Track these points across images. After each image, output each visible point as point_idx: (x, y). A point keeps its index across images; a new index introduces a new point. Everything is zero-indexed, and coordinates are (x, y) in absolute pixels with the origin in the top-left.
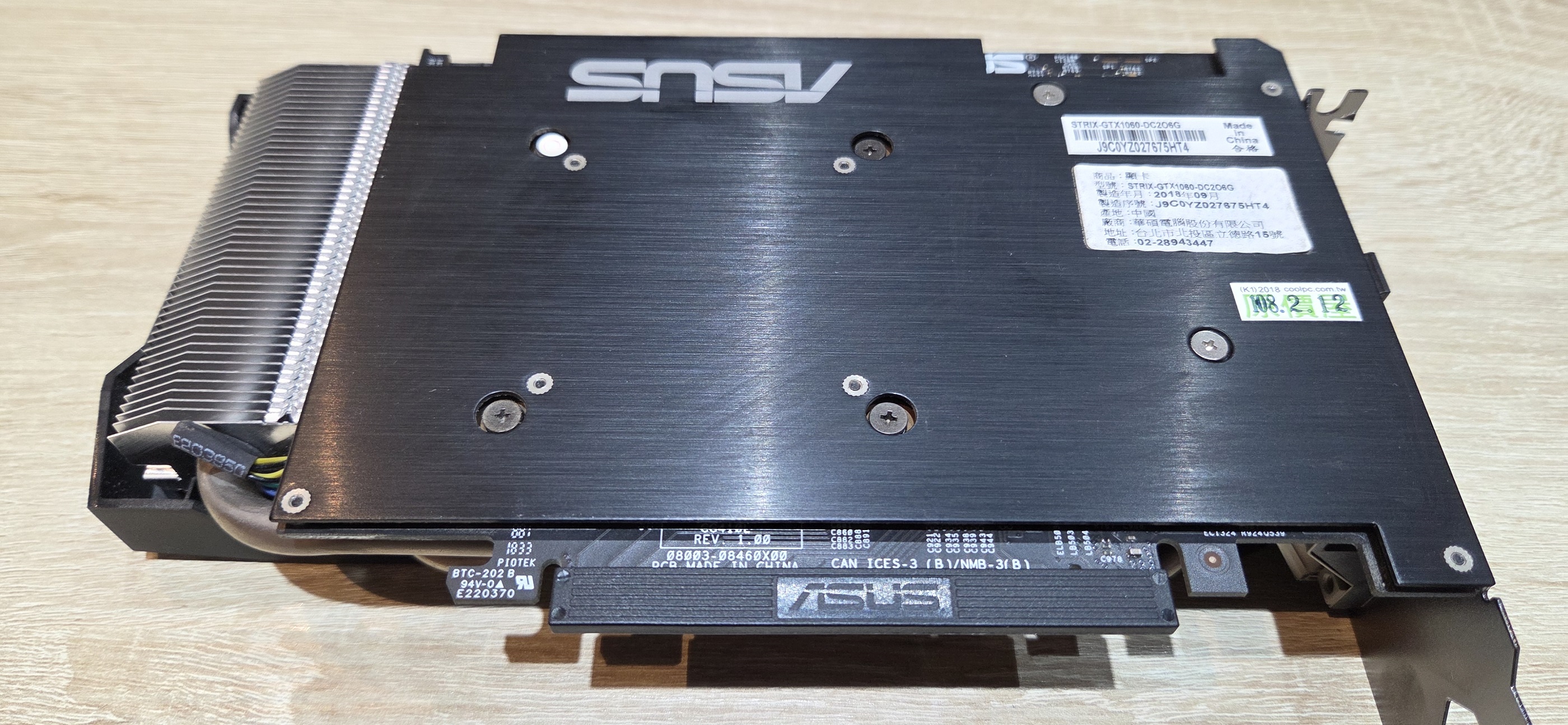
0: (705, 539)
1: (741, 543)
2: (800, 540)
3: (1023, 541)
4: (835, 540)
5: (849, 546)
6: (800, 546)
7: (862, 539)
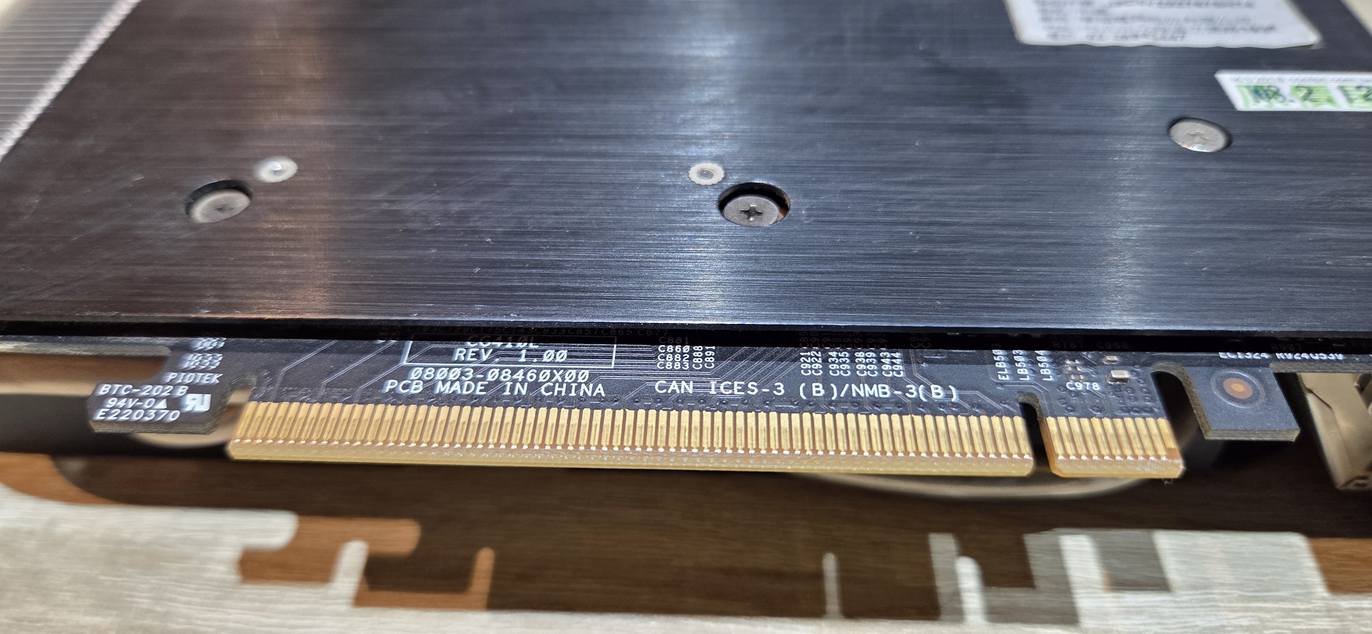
0: (470, 354)
1: (523, 359)
2: (611, 358)
3: (949, 361)
4: (662, 357)
5: (682, 365)
6: (611, 364)
7: (704, 357)
